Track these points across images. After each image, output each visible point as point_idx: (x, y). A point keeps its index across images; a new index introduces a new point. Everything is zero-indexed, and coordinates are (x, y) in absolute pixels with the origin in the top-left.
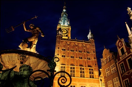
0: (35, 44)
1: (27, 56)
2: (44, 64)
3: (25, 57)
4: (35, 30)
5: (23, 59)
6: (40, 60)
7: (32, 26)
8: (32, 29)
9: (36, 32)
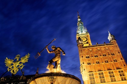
0: (59, 64)
1: (55, 77)
2: (70, 81)
3: (54, 78)
4: (57, 50)
5: (52, 80)
6: (66, 78)
7: (53, 47)
8: (54, 51)
9: (58, 52)
